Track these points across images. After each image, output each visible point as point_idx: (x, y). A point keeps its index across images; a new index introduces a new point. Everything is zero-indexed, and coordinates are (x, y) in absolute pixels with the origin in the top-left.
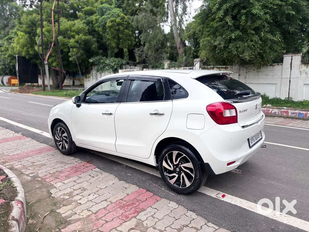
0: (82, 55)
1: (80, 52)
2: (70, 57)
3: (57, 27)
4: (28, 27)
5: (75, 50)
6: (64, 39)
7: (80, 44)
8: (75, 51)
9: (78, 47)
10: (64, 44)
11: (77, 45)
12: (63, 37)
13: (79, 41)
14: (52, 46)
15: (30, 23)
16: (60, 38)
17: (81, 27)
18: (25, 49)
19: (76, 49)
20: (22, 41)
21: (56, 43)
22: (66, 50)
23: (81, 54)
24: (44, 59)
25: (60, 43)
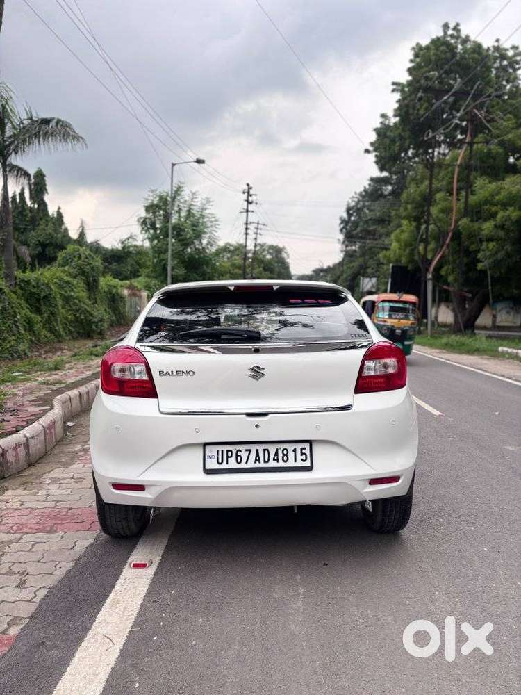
0: (508, 255)
1: (505, 248)
2: (481, 262)
3: (463, 200)
4: (415, 208)
5: (491, 245)
6: (471, 224)
7: (508, 231)
8: (493, 249)
9: (503, 237)
10: (472, 235)
11: (501, 233)
12: (469, 219)
13: (507, 223)
14: (447, 242)
15: (419, 199)
16: (464, 221)
17: (514, 192)
18: (408, 250)
19: (494, 243)
20: (405, 236)
21: (457, 236)
22: (473, 247)
23: (507, 252)
24: (427, 270)
25: (464, 232)
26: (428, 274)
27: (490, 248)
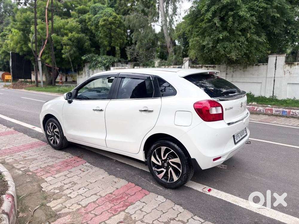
1: (73, 49)
2: (63, 54)
3: (50, 25)
4: (22, 24)
5: (68, 47)
6: (57, 37)
7: (73, 41)
10: (57, 42)
11: (70, 43)
12: (56, 34)
13: (72, 38)
14: (46, 43)
15: (24, 20)
16: (54, 35)
17: (74, 25)
18: (19, 45)
19: (69, 47)
20: (15, 38)
21: (50, 41)
22: (59, 47)
23: (74, 51)
24: (38, 56)
25: (53, 40)
26: (38, 58)
27: (67, 48)
